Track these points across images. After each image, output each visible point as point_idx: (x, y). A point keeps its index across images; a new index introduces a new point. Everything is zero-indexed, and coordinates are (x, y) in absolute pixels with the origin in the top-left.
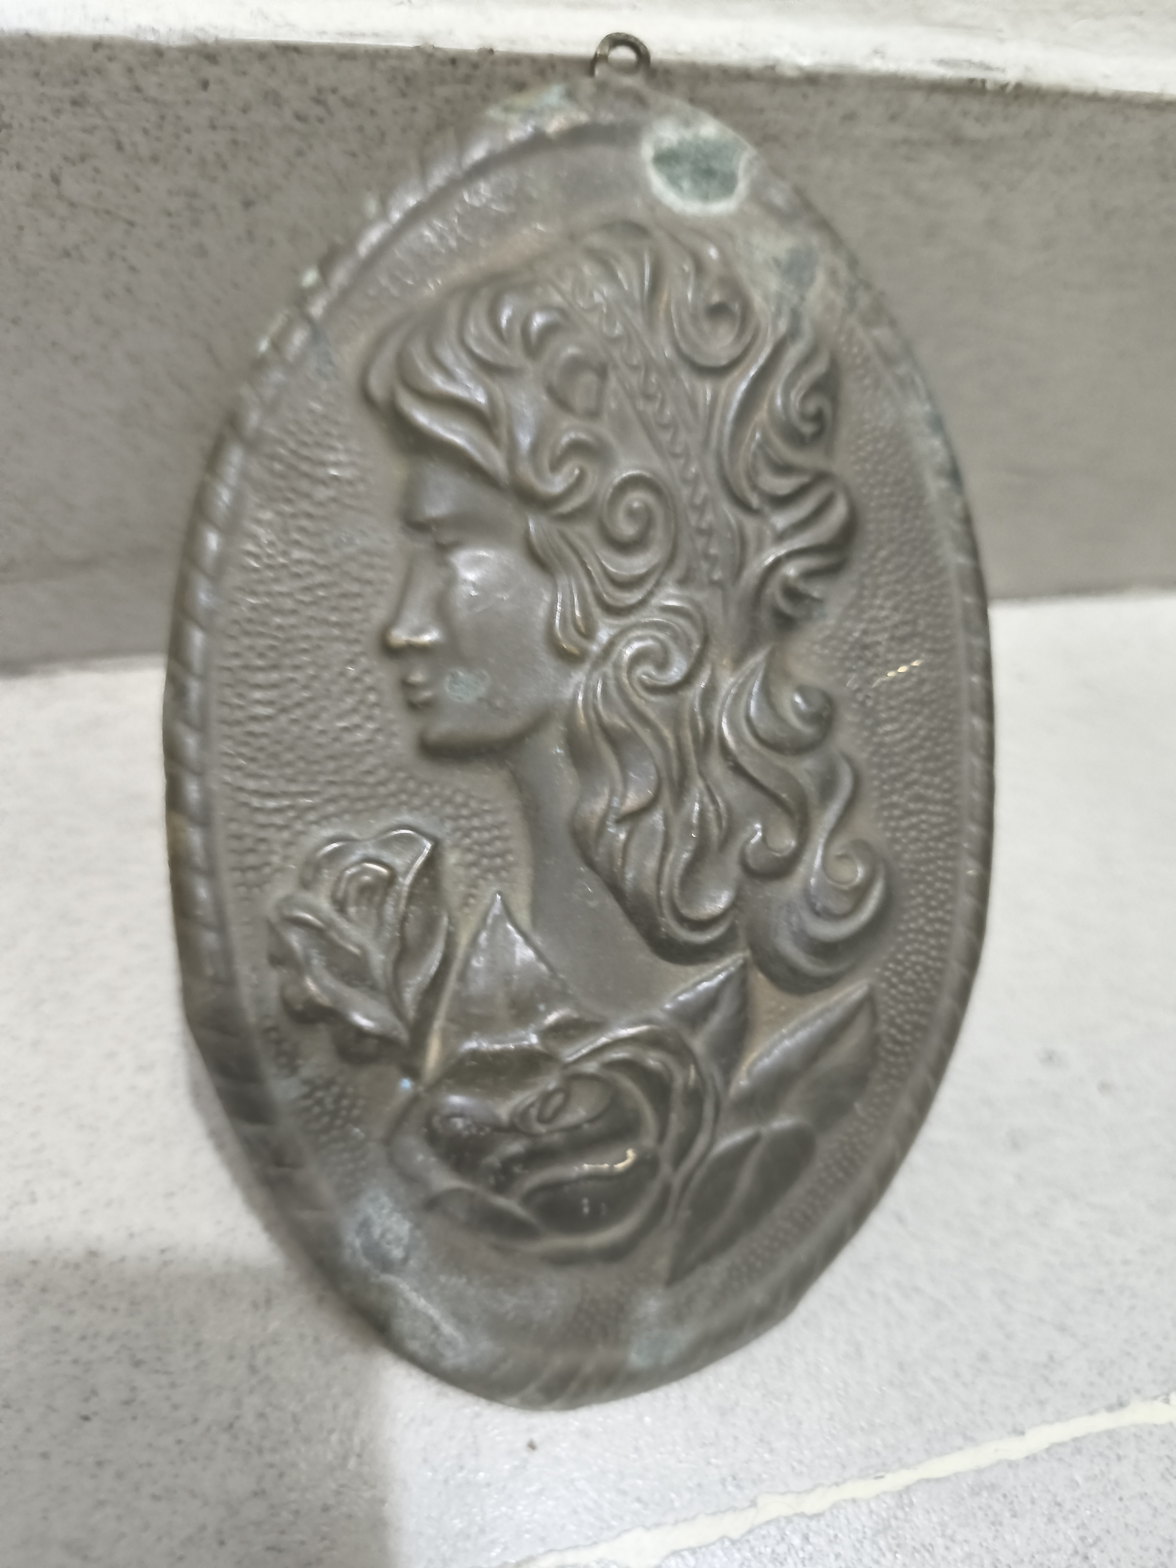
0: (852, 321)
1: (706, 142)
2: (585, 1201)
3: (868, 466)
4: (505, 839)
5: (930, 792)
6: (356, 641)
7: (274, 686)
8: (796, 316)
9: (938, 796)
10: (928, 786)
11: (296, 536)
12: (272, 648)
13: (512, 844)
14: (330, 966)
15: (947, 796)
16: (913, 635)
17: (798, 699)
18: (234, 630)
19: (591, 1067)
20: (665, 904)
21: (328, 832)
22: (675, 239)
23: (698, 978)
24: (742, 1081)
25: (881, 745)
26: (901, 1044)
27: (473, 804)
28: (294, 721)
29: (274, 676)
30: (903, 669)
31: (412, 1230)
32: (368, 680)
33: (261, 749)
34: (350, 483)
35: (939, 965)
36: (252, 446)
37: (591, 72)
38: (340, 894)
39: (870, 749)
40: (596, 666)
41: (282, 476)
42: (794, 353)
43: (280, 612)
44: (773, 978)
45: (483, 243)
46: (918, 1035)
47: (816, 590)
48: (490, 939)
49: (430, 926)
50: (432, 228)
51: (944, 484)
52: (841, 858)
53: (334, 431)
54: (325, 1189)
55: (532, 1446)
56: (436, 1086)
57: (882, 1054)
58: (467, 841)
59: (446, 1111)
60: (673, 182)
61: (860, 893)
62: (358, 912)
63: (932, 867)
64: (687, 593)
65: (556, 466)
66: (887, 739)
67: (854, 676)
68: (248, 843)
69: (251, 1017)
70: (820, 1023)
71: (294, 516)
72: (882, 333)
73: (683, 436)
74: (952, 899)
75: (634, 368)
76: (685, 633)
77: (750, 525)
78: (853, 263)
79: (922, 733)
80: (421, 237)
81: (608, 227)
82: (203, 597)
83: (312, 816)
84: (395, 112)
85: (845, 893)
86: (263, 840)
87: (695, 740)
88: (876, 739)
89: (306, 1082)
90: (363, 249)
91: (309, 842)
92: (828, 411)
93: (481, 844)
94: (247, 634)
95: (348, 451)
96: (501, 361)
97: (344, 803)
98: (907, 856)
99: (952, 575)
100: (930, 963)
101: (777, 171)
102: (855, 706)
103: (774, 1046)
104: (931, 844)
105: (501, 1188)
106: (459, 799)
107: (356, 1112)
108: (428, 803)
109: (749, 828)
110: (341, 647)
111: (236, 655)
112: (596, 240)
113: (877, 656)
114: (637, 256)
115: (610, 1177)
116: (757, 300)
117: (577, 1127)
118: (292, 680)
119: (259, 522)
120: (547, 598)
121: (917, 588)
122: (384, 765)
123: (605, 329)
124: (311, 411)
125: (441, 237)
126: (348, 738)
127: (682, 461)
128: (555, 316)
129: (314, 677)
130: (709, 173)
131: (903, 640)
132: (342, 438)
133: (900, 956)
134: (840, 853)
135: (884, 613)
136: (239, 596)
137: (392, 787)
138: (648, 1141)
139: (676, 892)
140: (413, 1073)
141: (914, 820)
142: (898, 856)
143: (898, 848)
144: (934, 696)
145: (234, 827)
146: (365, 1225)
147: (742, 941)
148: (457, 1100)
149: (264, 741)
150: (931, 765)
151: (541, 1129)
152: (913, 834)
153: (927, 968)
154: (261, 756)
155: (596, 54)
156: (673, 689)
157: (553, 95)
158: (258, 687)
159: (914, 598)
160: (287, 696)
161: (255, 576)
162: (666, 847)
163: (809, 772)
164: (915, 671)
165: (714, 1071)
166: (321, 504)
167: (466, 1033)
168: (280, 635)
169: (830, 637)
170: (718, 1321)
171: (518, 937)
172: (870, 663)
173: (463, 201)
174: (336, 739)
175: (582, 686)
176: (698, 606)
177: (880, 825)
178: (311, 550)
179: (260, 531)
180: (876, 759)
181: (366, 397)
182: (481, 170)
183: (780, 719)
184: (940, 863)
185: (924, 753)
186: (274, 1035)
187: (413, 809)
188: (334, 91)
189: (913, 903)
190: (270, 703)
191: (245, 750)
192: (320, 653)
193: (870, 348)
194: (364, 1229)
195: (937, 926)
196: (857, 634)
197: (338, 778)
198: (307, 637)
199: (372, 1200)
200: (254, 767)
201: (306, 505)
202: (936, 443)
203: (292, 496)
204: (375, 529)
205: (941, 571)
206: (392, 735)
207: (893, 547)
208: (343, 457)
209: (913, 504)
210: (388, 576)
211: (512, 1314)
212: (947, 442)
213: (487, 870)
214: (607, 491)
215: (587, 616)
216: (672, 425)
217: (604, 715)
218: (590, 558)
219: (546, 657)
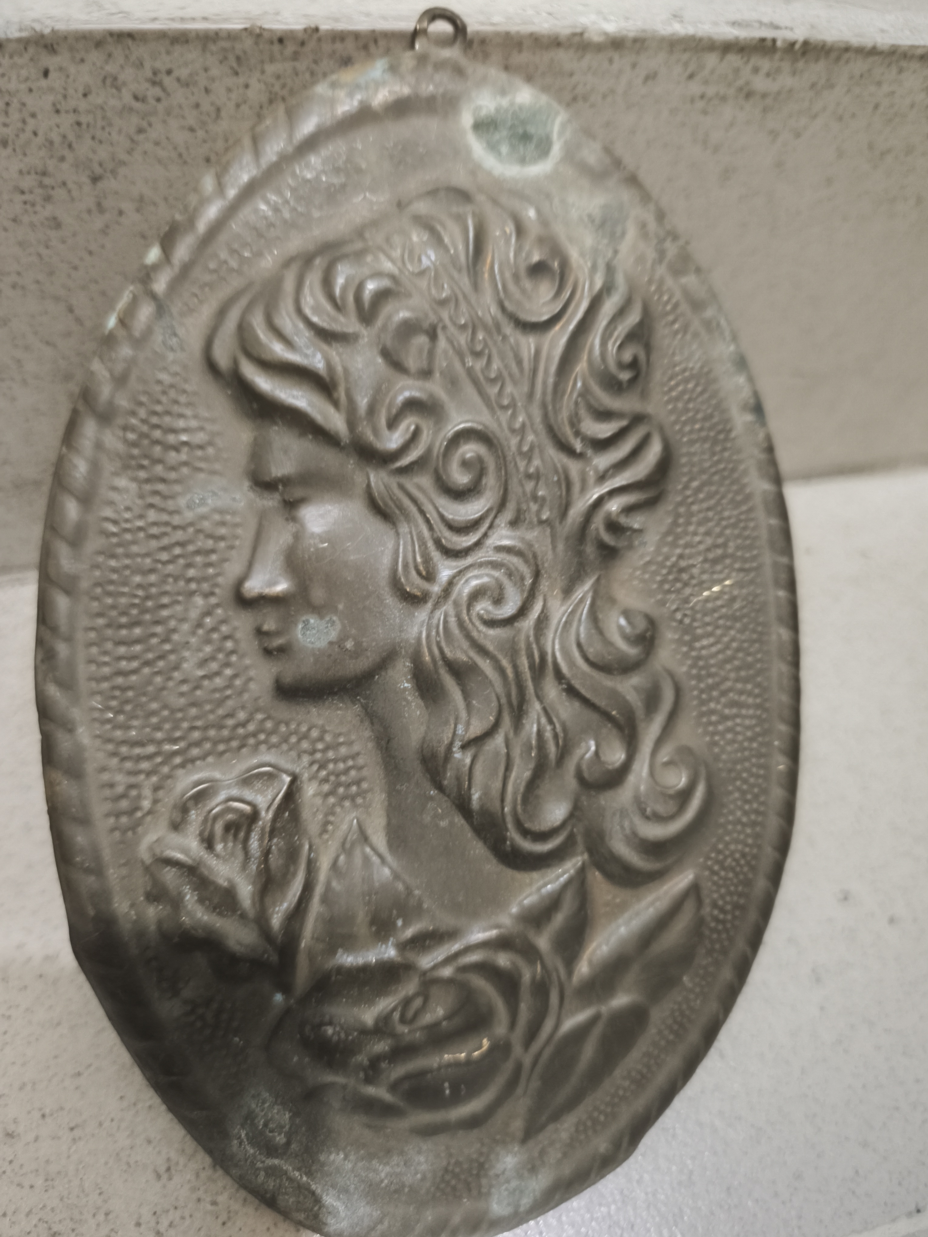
0: (661, 270)
1: (521, 108)
2: (446, 1085)
3: (680, 405)
4: (360, 768)
5: (743, 698)
6: (212, 594)
7: (137, 641)
8: (610, 270)
9: (750, 700)
10: (741, 692)
11: (151, 500)
12: (134, 605)
13: (365, 772)
15: (758, 701)
16: (724, 556)
17: (623, 621)
18: (97, 591)
19: (447, 972)
20: (509, 820)
21: (193, 777)
22: (495, 202)
23: (541, 883)
24: (584, 969)
25: (699, 658)
26: (723, 922)
27: (328, 738)
28: (158, 673)
29: (137, 631)
30: (716, 589)
31: (292, 1118)
32: (225, 629)
33: (127, 701)
34: (201, 447)
35: (755, 851)
36: (106, 417)
37: (412, 46)
38: (206, 834)
39: (689, 662)
40: (436, 606)
41: (134, 444)
42: (609, 307)
43: (138, 571)
44: (609, 876)
45: (316, 214)
46: (737, 913)
47: (636, 522)
48: (350, 862)
49: (292, 855)
50: (267, 202)
51: (749, 417)
52: (667, 764)
53: (183, 399)
54: (212, 1090)
56: (307, 999)
57: (707, 932)
58: (324, 773)
59: (317, 1021)
60: (493, 147)
61: (685, 796)
62: (225, 848)
63: (747, 764)
64: (518, 533)
65: (392, 424)
66: (704, 652)
67: (673, 596)
68: (120, 789)
69: (133, 950)
70: (651, 910)
71: (148, 481)
72: (690, 280)
73: (509, 389)
74: (765, 791)
75: (463, 327)
76: (518, 570)
77: (574, 467)
79: (734, 645)
80: (256, 211)
81: (433, 193)
82: (64, 560)
83: (178, 760)
84: (229, 90)
85: (671, 797)
86: (133, 786)
87: (532, 667)
88: (694, 654)
89: (186, 1001)
90: (202, 226)
91: (176, 786)
92: (642, 356)
93: (338, 775)
94: (110, 594)
95: (195, 417)
96: (336, 327)
97: (208, 746)
98: (724, 757)
99: (758, 500)
100: (747, 850)
101: (588, 133)
102: (674, 624)
104: (746, 744)
105: (368, 1080)
106: (315, 734)
107: (235, 1024)
108: (285, 740)
109: (583, 744)
110: (199, 601)
111: (100, 615)
112: (422, 207)
113: (692, 577)
114: (460, 219)
115: (469, 1063)
116: (574, 255)
117: (436, 1025)
118: (154, 635)
119: (114, 489)
120: (390, 545)
121: (726, 514)
122: (243, 707)
123: (433, 291)
124: (159, 382)
125: (276, 209)
126: (207, 685)
127: (510, 412)
128: (386, 283)
129: (174, 630)
130: (526, 137)
131: (715, 561)
132: (189, 404)
133: (721, 846)
134: (665, 759)
135: (697, 539)
136: (101, 559)
137: (251, 727)
138: (501, 1029)
139: (519, 808)
140: (286, 988)
141: (729, 724)
142: (717, 758)
143: (716, 750)
144: (745, 611)
145: (105, 777)
147: (580, 847)
149: (130, 694)
150: (743, 673)
151: (404, 1029)
152: (729, 736)
153: (744, 855)
154: (128, 708)
155: (416, 29)
156: (509, 621)
157: (377, 69)
158: (122, 643)
159: (724, 523)
160: (150, 649)
161: (114, 540)
162: (508, 768)
163: (636, 688)
164: (727, 589)
165: (557, 963)
166: (173, 468)
167: (332, 951)
168: (140, 593)
169: (649, 563)
170: (567, 1169)
171: (375, 859)
172: (686, 584)
173: (294, 175)
174: (197, 687)
175: (425, 625)
176: (530, 545)
177: (700, 730)
178: (165, 511)
179: (116, 497)
180: (694, 671)
181: (212, 366)
182: (310, 144)
183: (608, 643)
184: (754, 760)
185: (736, 663)
186: (155, 963)
188: (169, 72)
189: (731, 798)
190: (134, 657)
191: (114, 703)
192: (178, 608)
193: (678, 296)
194: (249, 1122)
195: (753, 817)
196: (674, 559)
197: (199, 723)
198: (165, 593)
199: (253, 1097)
200: (121, 718)
201: (159, 469)
202: (741, 380)
203: (146, 462)
204: (225, 490)
205: (748, 497)
206: (250, 679)
207: (704, 477)
208: (194, 423)
209: (721, 437)
210: (239, 531)
211: (386, 1181)
212: (751, 379)
213: (344, 798)
214: (440, 443)
215: (427, 560)
216: (498, 379)
217: (447, 651)
218: (428, 508)
219: (390, 600)
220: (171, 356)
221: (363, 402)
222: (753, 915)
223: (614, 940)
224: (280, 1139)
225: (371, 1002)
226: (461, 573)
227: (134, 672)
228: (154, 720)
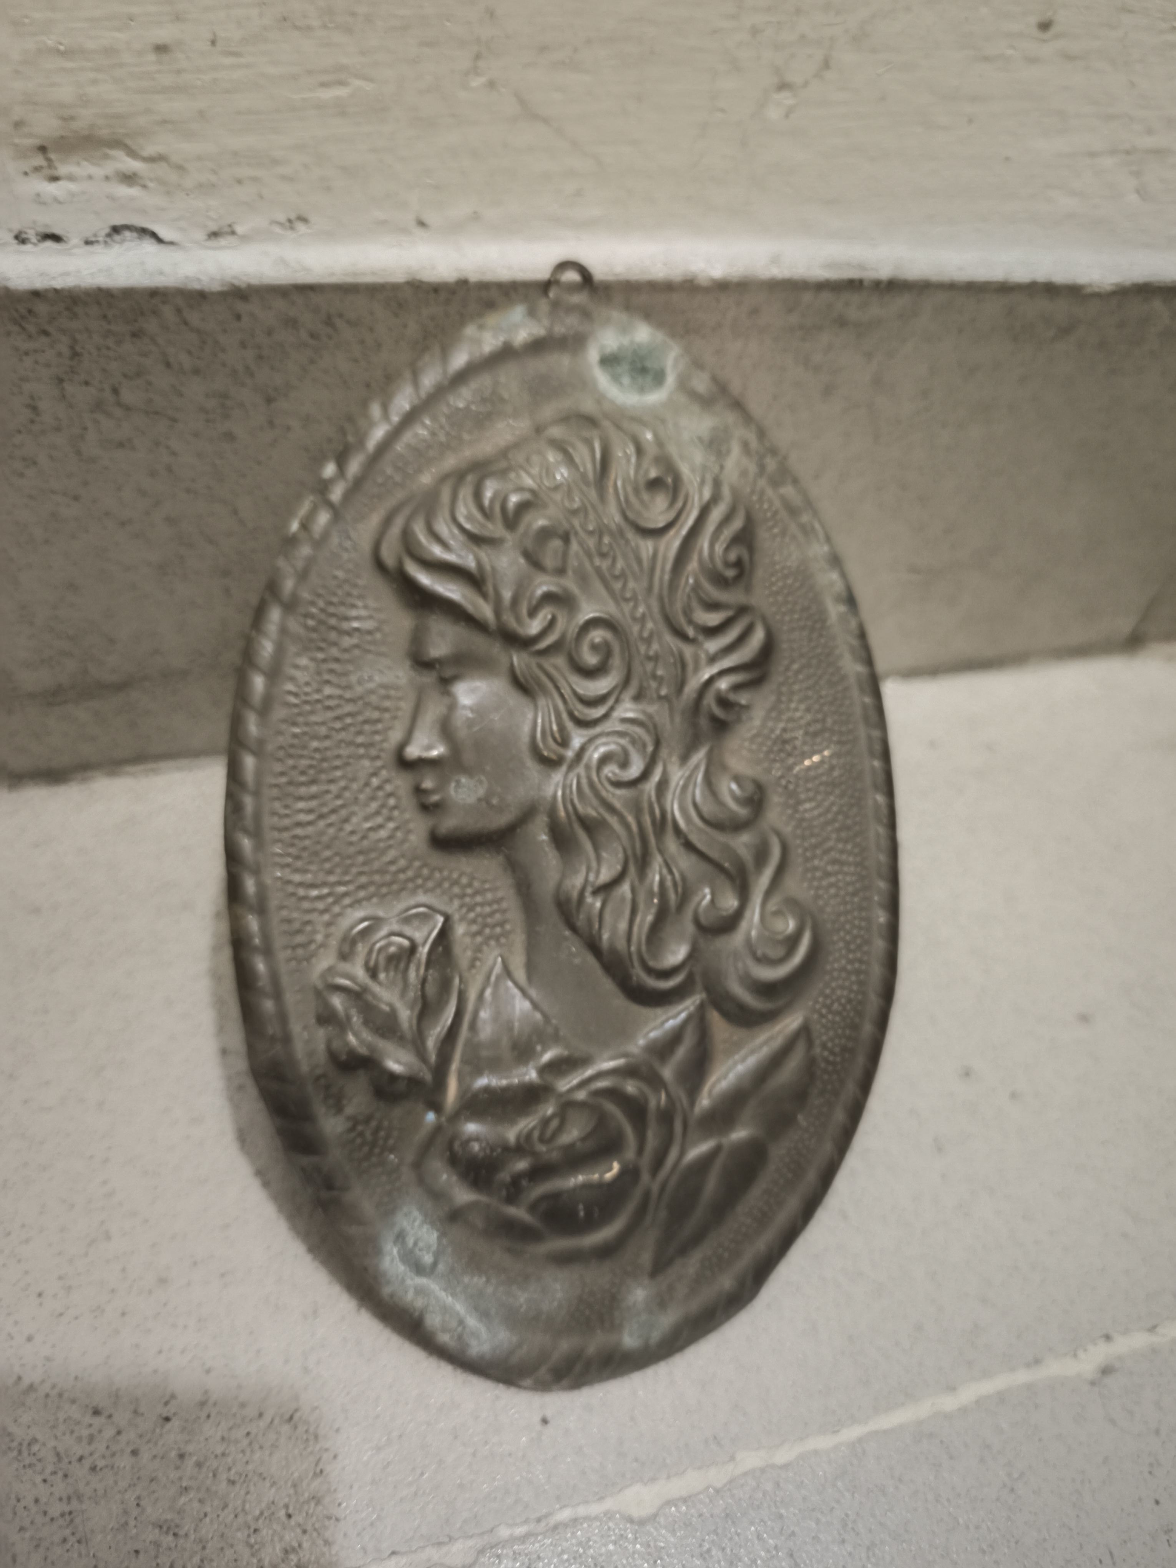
0: (762, 483)
1: (641, 345)
2: (581, 1207)
4: (504, 911)
5: (844, 857)
6: (378, 757)
7: (313, 797)
8: (717, 484)
9: (851, 859)
10: (842, 852)
11: (326, 677)
12: (311, 767)
13: (509, 916)
14: (366, 1023)
15: (858, 859)
16: (823, 730)
17: (734, 786)
18: (281, 754)
19: (581, 1095)
20: (635, 958)
21: (360, 914)
22: (618, 427)
23: (664, 1017)
24: (704, 1102)
25: (803, 820)
26: (833, 1063)
27: (476, 884)
28: (330, 825)
29: (314, 789)
30: (816, 758)
31: (439, 1238)
32: (389, 788)
33: (305, 849)
34: (369, 632)
35: (860, 997)
36: (290, 606)
37: (546, 293)
38: (372, 963)
39: (793, 823)
40: (571, 768)
41: (314, 630)
42: (716, 515)
43: (315, 737)
44: (726, 1015)
45: (466, 437)
46: (847, 1055)
47: (743, 698)
48: (495, 994)
49: (445, 985)
50: (425, 426)
51: (842, 608)
52: (775, 913)
53: (355, 592)
54: (368, 1207)
55: (545, 1421)
56: (456, 1117)
58: (472, 915)
59: (465, 1137)
60: (616, 379)
61: (793, 942)
62: (387, 976)
63: (849, 917)
64: (641, 707)
65: (533, 613)
66: (807, 815)
67: (778, 765)
68: (296, 925)
69: (304, 1068)
71: (324, 661)
72: (788, 490)
73: (631, 584)
74: (867, 942)
75: (591, 533)
76: (640, 738)
77: (688, 651)
78: (761, 434)
79: (835, 809)
80: (416, 435)
81: (565, 419)
82: (252, 727)
83: (347, 901)
84: (390, 329)
85: (780, 942)
86: (308, 922)
87: (653, 822)
88: (797, 816)
89: (349, 1118)
90: (371, 445)
91: (345, 923)
92: (746, 557)
93: (485, 916)
94: (291, 756)
95: (366, 607)
96: (485, 533)
97: (372, 889)
98: (828, 909)
99: (852, 680)
100: (852, 996)
101: (698, 364)
102: (780, 789)
103: (729, 1070)
104: (848, 898)
105: (511, 1200)
106: (464, 880)
107: (391, 1142)
108: (439, 885)
109: (700, 893)
110: (366, 763)
111: (282, 774)
112: (556, 432)
113: (795, 748)
114: (589, 443)
115: (601, 1185)
116: (685, 470)
117: (572, 1146)
118: (327, 792)
119: (297, 667)
120: (530, 716)
122: (403, 856)
123: (566, 503)
124: (335, 577)
125: (433, 434)
126: (373, 836)
127: (632, 604)
128: (527, 496)
129: (345, 788)
130: (643, 371)
131: (815, 734)
132: (361, 597)
133: (828, 991)
134: (774, 909)
135: (798, 714)
136: (284, 727)
137: (410, 873)
138: (630, 1154)
139: (644, 948)
140: (437, 1107)
141: (832, 879)
142: (821, 910)
143: (821, 903)
144: (843, 779)
145: (284, 913)
146: (400, 1237)
147: (699, 986)
148: (472, 1128)
149: (307, 842)
150: (843, 834)
151: (542, 1148)
152: (833, 891)
153: (849, 1001)
154: (305, 854)
155: (550, 280)
156: (633, 783)
157: (517, 312)
158: (301, 798)
159: (822, 701)
160: (324, 805)
161: (296, 711)
162: (634, 913)
163: (746, 845)
164: (826, 759)
165: (680, 1093)
166: (346, 650)
167: (478, 1072)
168: (317, 756)
169: (757, 735)
170: (695, 1305)
171: (516, 991)
172: (789, 755)
173: (448, 405)
174: (364, 837)
175: (561, 785)
176: (650, 717)
177: (805, 885)
178: (338, 686)
179: (297, 674)
180: (799, 832)
181: (379, 565)
182: (462, 377)
183: (720, 803)
184: (856, 913)
185: (837, 825)
186: (323, 1081)
187: (426, 891)
189: (836, 947)
190: (310, 811)
191: (292, 850)
192: (349, 769)
193: (777, 504)
194: (400, 1239)
195: (857, 965)
196: (778, 732)
197: (366, 869)
198: (338, 757)
199: (406, 1215)
200: (299, 864)
201: (334, 652)
202: (834, 576)
203: (323, 645)
204: (389, 668)
205: (843, 678)
206: (409, 832)
207: (804, 661)
208: (363, 613)
209: (818, 626)
210: (402, 704)
211: (524, 1307)
212: (843, 575)
213: (489, 938)
214: (573, 630)
215: (562, 728)
216: (623, 576)
217: (579, 807)
218: (562, 684)
219: (530, 763)
220: (345, 556)
221: (507, 595)
222: (861, 1060)
223: (732, 1077)
224: (428, 1259)
225: (513, 1122)
226: (591, 740)
227: (310, 823)
228: (327, 866)
